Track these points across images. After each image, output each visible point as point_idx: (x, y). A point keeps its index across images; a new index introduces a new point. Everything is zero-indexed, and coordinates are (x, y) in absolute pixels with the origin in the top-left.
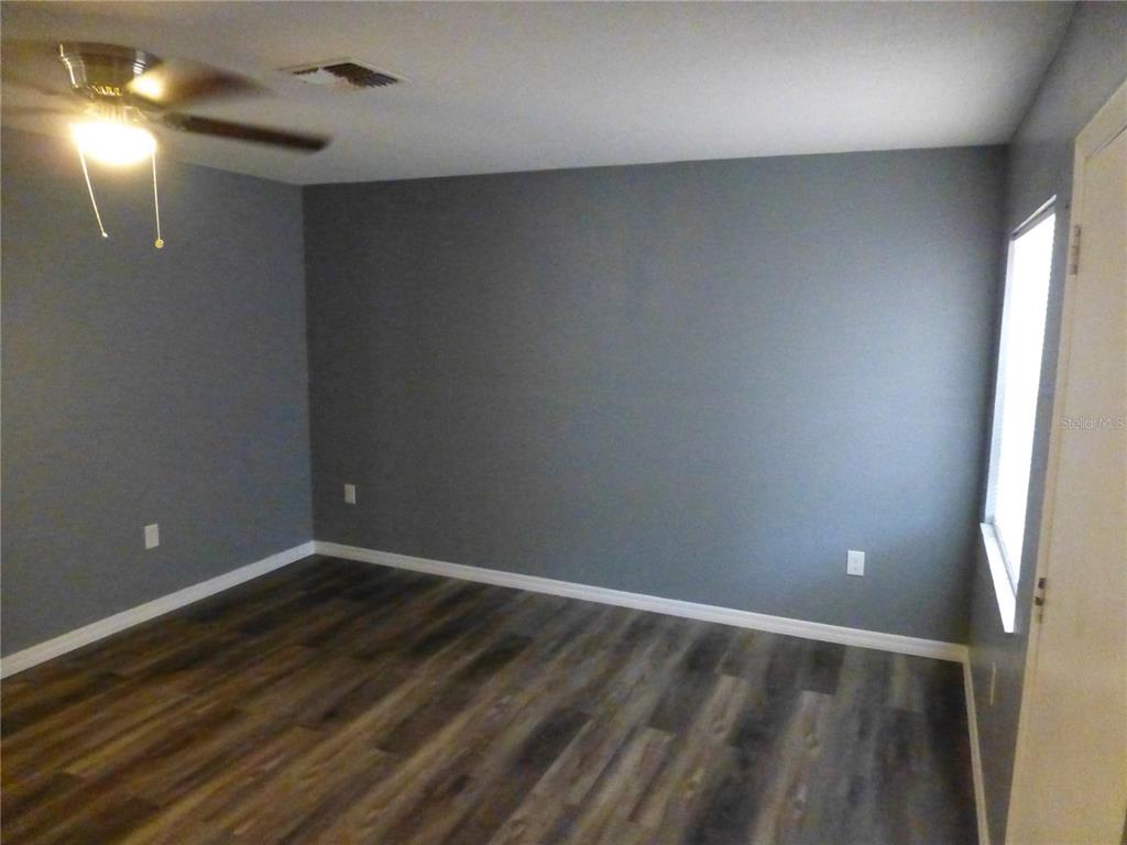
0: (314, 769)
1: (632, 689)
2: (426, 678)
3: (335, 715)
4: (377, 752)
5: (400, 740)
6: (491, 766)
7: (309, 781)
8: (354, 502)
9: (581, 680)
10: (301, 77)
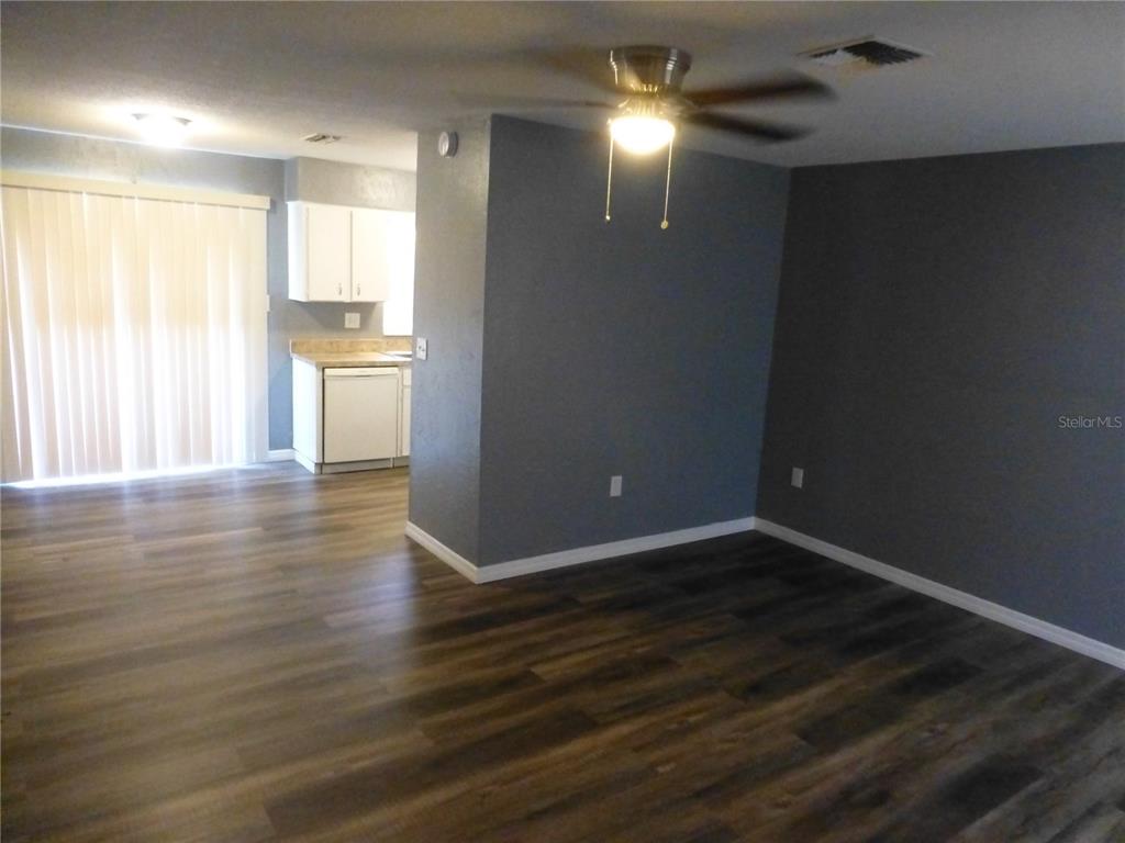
0: (733, 735)
1: (1101, 760)
2: (855, 679)
3: (758, 691)
4: (794, 738)
5: (823, 734)
6: (914, 792)
7: (726, 746)
8: (800, 486)
9: (1037, 730)
10: (818, 60)
